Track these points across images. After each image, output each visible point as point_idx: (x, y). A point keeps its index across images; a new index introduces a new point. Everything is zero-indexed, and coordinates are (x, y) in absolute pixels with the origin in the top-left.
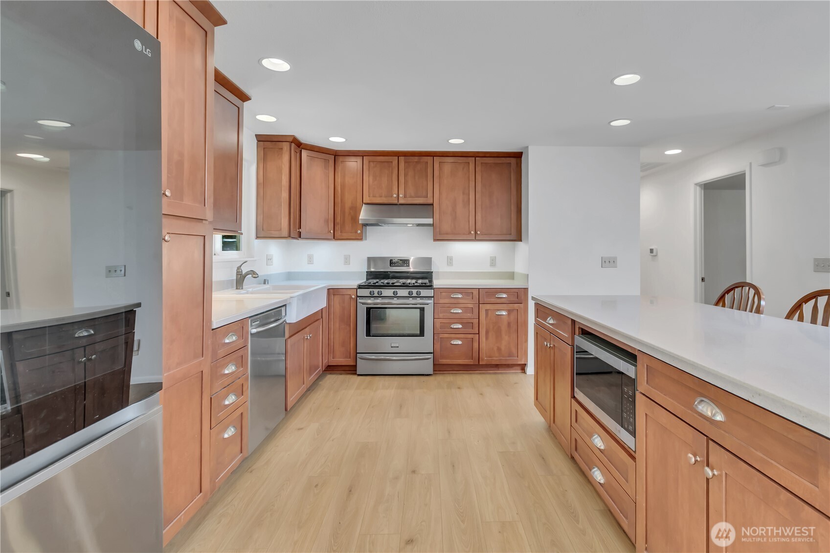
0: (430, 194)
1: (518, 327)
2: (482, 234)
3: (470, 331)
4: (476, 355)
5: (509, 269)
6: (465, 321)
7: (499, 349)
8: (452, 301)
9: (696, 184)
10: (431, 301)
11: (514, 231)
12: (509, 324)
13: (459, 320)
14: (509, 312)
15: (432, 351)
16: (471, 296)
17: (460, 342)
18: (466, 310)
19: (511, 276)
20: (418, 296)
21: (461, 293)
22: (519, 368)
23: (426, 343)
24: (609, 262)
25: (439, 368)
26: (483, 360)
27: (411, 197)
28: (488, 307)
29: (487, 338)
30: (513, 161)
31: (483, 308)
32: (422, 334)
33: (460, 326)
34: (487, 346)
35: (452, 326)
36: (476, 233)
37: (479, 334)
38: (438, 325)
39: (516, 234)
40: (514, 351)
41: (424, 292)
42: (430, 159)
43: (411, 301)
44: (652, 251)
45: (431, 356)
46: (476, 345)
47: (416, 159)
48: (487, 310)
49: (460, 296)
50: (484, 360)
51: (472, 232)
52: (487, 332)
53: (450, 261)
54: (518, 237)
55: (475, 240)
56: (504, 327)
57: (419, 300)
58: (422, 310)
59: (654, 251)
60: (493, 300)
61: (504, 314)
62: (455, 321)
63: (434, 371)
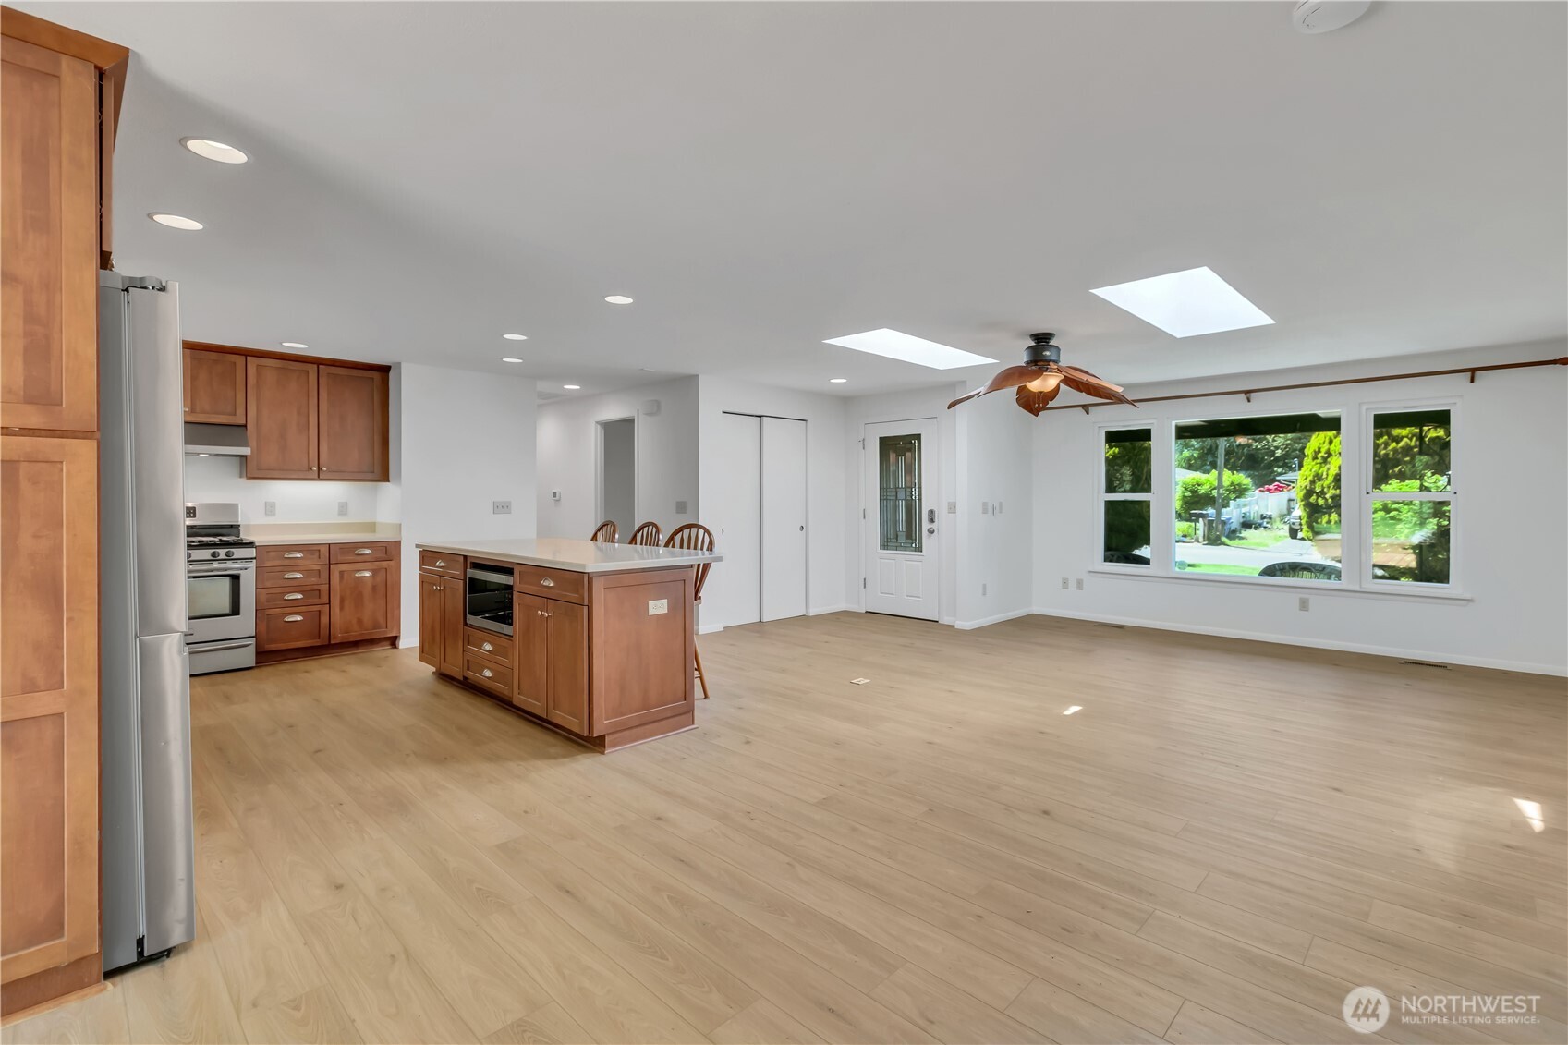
0: (240, 411)
1: (388, 590)
2: (328, 471)
3: (316, 601)
4: (324, 632)
5: (366, 518)
6: (308, 588)
7: (360, 621)
8: (287, 562)
9: (597, 423)
10: (252, 565)
11: (377, 469)
12: (374, 588)
13: (297, 589)
14: (375, 572)
15: (254, 634)
16: (317, 554)
17: (299, 618)
18: (307, 573)
19: (372, 527)
20: (229, 557)
21: (301, 551)
22: (388, 643)
23: (245, 624)
24: (502, 508)
25: (267, 656)
26: (335, 638)
27: (203, 412)
28: (343, 567)
29: (342, 608)
30: (376, 375)
31: (336, 569)
32: (235, 610)
33: (300, 596)
34: (341, 620)
35: (286, 597)
36: (319, 469)
37: (329, 604)
38: (263, 598)
39: (380, 469)
40: (382, 621)
41: (238, 552)
42: (239, 360)
43: (216, 565)
44: (555, 494)
45: (252, 641)
46: (325, 620)
47: (213, 356)
48: (342, 573)
49: (299, 555)
50: (338, 636)
51: (315, 468)
52: (342, 601)
53: (270, 508)
54: (385, 477)
55: (319, 478)
56: (367, 591)
57: (230, 564)
58: (235, 579)
59: (558, 495)
60: (351, 558)
61: (367, 575)
62: (291, 589)
63: (257, 663)
